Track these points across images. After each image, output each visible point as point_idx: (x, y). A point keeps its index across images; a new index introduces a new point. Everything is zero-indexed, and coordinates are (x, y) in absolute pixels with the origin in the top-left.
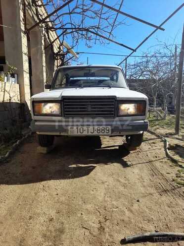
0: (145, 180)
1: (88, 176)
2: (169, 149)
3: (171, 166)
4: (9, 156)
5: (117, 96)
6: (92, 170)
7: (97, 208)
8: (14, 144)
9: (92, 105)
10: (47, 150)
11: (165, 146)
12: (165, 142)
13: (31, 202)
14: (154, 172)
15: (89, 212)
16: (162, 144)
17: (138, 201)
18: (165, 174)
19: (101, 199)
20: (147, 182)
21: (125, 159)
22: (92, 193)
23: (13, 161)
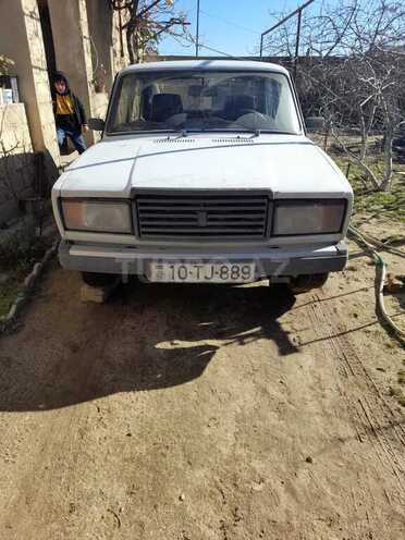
0: (327, 392)
1: (198, 380)
2: (386, 291)
3: (389, 346)
4: (17, 315)
5: (274, 190)
6: (208, 358)
7: (217, 478)
8: (27, 280)
10: (103, 296)
11: (378, 281)
12: (379, 265)
14: (350, 364)
15: (199, 494)
16: (372, 273)
17: (309, 460)
18: (374, 370)
19: (226, 451)
20: (331, 396)
21: (285, 321)
22: (207, 431)
23: (27, 328)
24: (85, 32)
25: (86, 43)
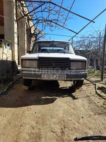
0: (85, 106)
1: (53, 103)
2: (97, 89)
3: (100, 98)
4: (6, 91)
5: (70, 58)
6: (55, 100)
7: (59, 121)
8: (9, 84)
9: (56, 62)
10: (28, 88)
11: (95, 88)
12: (95, 85)
13: (20, 116)
14: (90, 102)
15: (55, 123)
16: (94, 86)
17: (82, 117)
18: (97, 103)
19: (61, 116)
21: (74, 94)
22: (56, 112)
23: (9, 94)
24: (26, 39)
25: (26, 42)
